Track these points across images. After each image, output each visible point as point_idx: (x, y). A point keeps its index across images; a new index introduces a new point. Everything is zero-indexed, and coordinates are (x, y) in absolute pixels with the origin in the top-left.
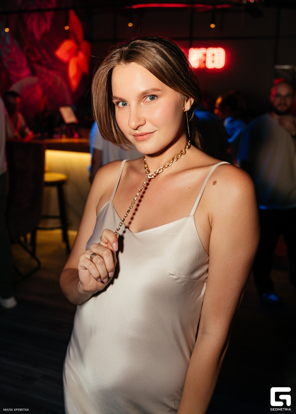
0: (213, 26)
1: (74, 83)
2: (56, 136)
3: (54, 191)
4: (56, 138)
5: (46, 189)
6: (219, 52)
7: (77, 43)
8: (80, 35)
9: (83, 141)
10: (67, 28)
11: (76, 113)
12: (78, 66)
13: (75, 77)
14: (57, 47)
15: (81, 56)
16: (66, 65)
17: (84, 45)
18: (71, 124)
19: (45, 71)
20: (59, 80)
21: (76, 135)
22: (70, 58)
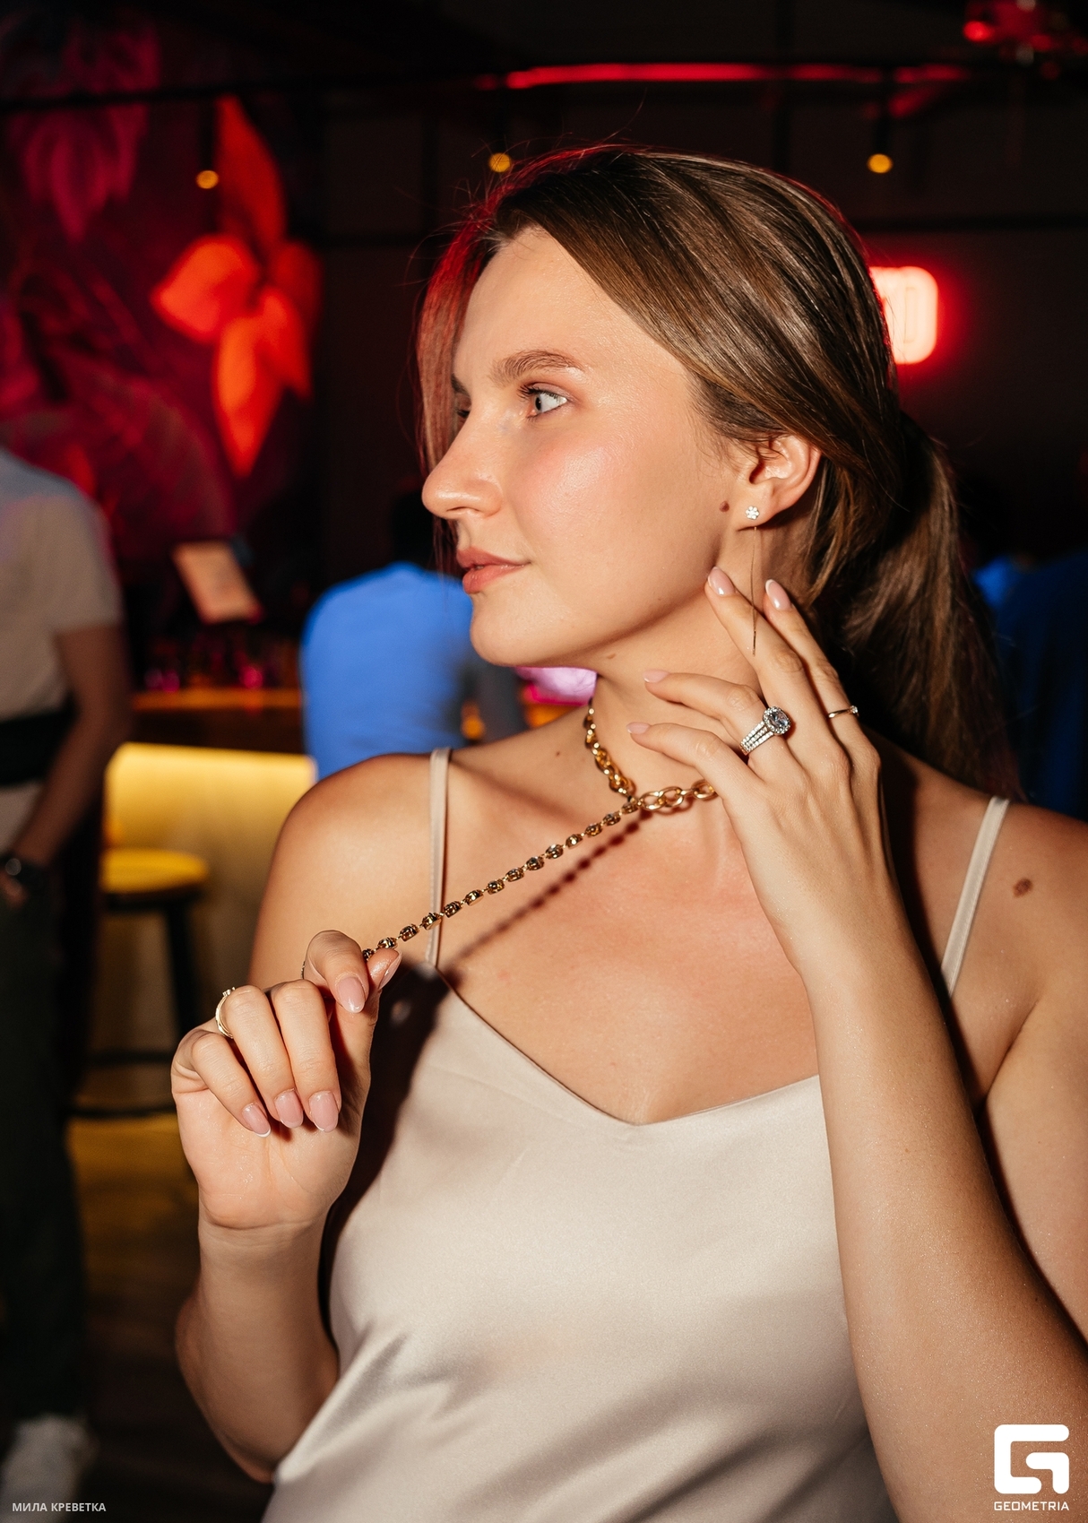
0: (880, 164)
1: (244, 436)
2: (158, 678)
3: (150, 936)
4: (160, 688)
5: (112, 926)
6: (907, 289)
7: (256, 251)
8: (269, 215)
9: (282, 699)
10: (208, 180)
11: (253, 575)
12: (262, 356)
13: (250, 406)
14: (163, 272)
15: (275, 311)
16: (205, 354)
17: (290, 261)
18: (229, 627)
19: (108, 379)
20: (174, 420)
21: (254, 674)
22: (225, 319)
